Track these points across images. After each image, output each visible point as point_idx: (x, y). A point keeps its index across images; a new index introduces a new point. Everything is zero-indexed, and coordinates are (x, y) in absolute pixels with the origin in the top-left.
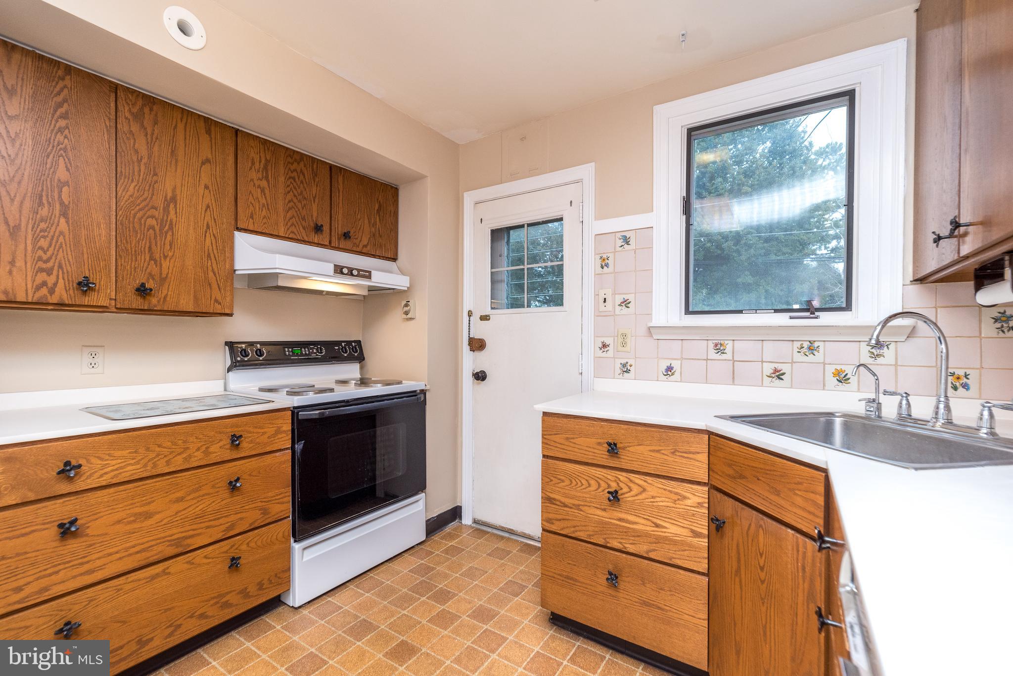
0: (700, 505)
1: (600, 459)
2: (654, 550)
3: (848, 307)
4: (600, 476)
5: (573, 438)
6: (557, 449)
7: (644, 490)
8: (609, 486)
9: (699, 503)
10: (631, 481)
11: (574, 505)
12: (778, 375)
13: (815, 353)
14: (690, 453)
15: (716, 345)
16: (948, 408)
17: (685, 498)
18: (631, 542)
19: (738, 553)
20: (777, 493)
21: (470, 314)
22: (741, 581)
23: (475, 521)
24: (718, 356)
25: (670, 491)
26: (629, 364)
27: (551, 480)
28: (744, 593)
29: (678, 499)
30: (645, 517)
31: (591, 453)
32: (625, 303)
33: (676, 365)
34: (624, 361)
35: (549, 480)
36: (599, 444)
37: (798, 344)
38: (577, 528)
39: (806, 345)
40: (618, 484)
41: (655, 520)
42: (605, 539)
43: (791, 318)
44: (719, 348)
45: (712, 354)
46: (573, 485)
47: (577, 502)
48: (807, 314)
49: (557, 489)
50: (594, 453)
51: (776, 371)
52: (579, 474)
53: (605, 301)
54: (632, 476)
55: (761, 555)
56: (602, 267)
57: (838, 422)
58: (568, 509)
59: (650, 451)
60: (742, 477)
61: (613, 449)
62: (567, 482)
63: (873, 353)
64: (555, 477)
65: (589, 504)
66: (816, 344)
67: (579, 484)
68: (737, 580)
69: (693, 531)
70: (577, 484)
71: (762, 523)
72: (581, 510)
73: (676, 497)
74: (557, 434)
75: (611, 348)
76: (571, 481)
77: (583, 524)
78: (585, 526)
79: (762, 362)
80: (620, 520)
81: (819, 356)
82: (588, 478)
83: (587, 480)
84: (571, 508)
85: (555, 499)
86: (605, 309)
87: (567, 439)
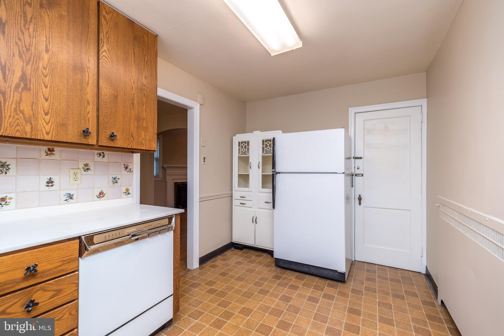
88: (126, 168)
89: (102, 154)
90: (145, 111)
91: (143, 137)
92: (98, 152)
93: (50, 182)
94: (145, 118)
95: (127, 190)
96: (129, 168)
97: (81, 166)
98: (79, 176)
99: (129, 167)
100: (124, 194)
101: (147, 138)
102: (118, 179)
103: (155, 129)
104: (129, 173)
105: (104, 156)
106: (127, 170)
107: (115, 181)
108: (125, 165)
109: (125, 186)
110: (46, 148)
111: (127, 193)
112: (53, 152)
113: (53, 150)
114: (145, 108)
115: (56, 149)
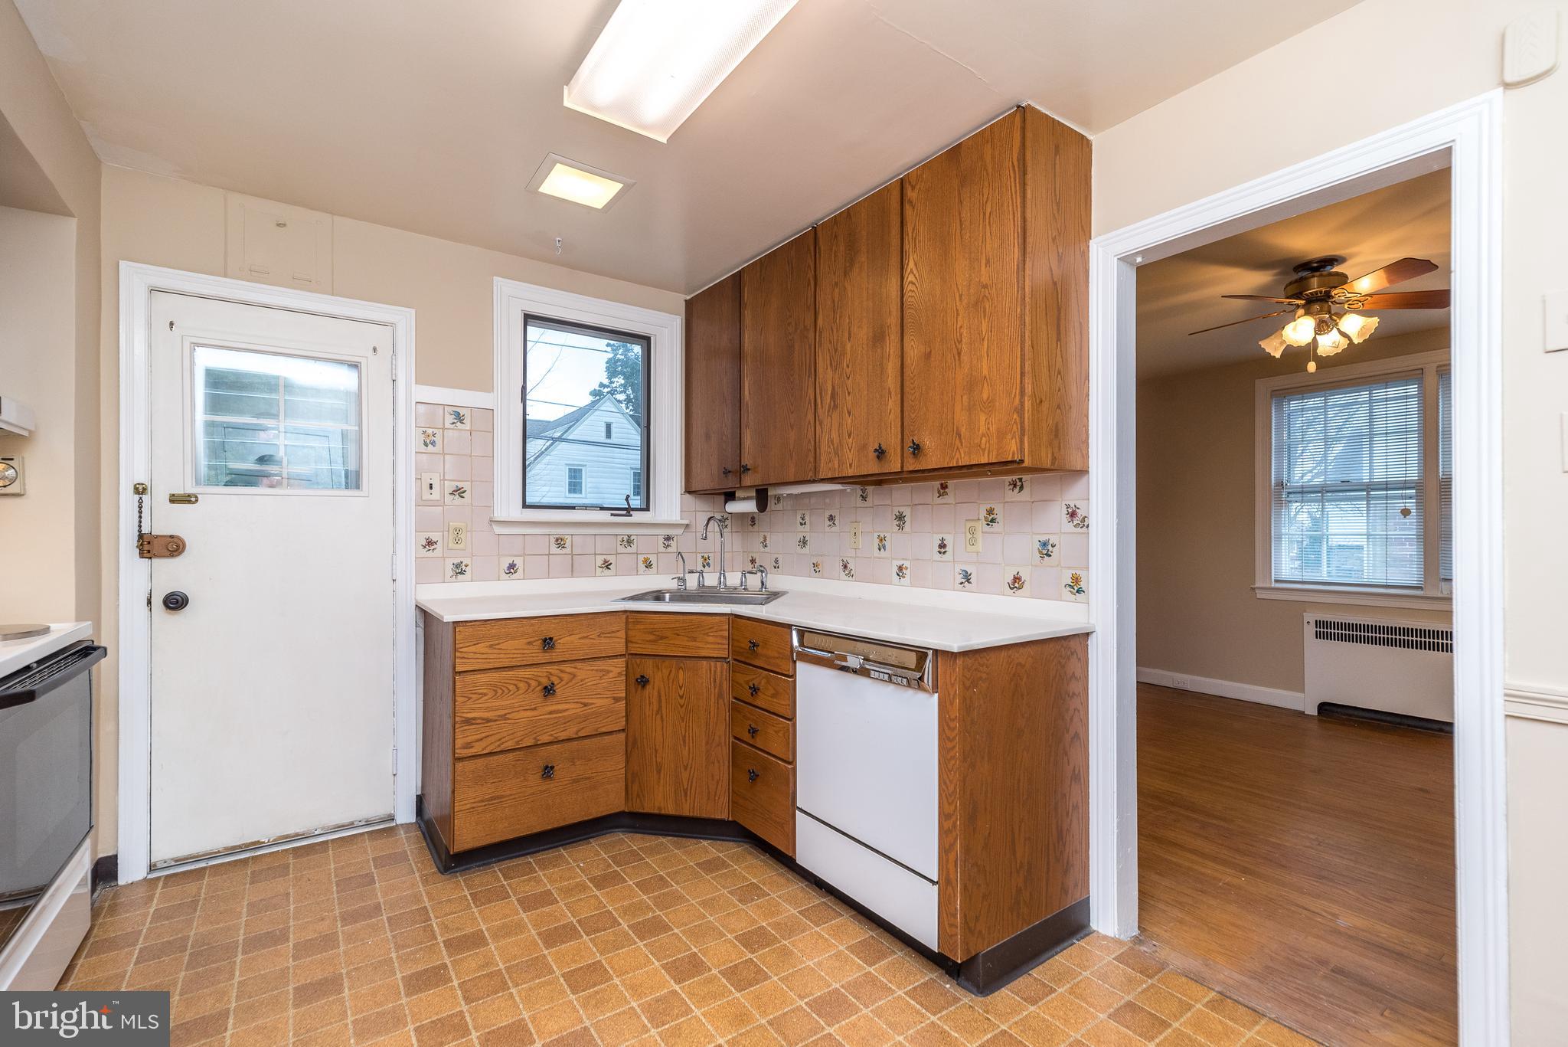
0: (620, 674)
1: (531, 658)
2: (583, 728)
3: (647, 509)
4: (530, 676)
5: (499, 644)
6: (477, 660)
7: (575, 676)
8: (540, 683)
9: (619, 673)
10: (562, 671)
11: (499, 716)
12: (607, 565)
13: (632, 545)
14: (613, 632)
15: (557, 540)
16: (725, 578)
17: (608, 672)
18: (562, 729)
19: (660, 696)
20: (694, 639)
21: (140, 490)
22: (662, 717)
23: (152, 868)
24: (559, 551)
25: (597, 670)
26: (464, 564)
27: (470, 698)
28: (665, 724)
29: (604, 675)
30: (576, 701)
31: (519, 655)
32: (459, 492)
33: (519, 561)
34: (457, 561)
35: (466, 699)
36: (529, 643)
37: (620, 538)
38: (504, 740)
39: (625, 539)
40: (549, 678)
41: (583, 701)
42: (535, 738)
43: (612, 515)
44: (560, 542)
45: (554, 549)
46: (498, 695)
47: (503, 712)
48: (624, 512)
49: (478, 706)
50: (523, 654)
51: (605, 562)
52: (507, 681)
53: (431, 488)
54: (563, 667)
55: (681, 688)
56: (426, 445)
57: (667, 596)
58: (492, 723)
59: (579, 639)
60: (662, 638)
61: (548, 643)
62: (491, 694)
63: (665, 544)
64: (475, 693)
65: (518, 709)
66: (632, 538)
67: (506, 691)
68: (659, 716)
69: (614, 698)
70: (504, 691)
71: (682, 665)
72: (509, 719)
73: (601, 674)
74: (478, 644)
75: (439, 546)
76: (496, 691)
77: (510, 732)
78: (512, 734)
79: (595, 554)
80: (551, 713)
81: (633, 549)
82: (516, 682)
83: (515, 685)
84: (496, 720)
85: (474, 719)
86: (433, 497)
87: (491, 646)
88: (1073, 515)
89: (1019, 483)
90: (985, 355)
91: (983, 429)
92: (1010, 478)
93: (942, 546)
94: (988, 377)
95: (1076, 579)
96: (1079, 516)
97: (983, 514)
98: (979, 535)
99: (1080, 513)
100: (1068, 589)
101: (991, 429)
102: (1053, 546)
103: (1015, 396)
104: (1079, 530)
105: (1022, 488)
106: (1075, 522)
107: (1045, 552)
108: (1068, 506)
109: (1069, 568)
110: (937, 484)
111: (1076, 588)
112: (946, 490)
113: (946, 487)
114: (985, 350)
115: (951, 483)
